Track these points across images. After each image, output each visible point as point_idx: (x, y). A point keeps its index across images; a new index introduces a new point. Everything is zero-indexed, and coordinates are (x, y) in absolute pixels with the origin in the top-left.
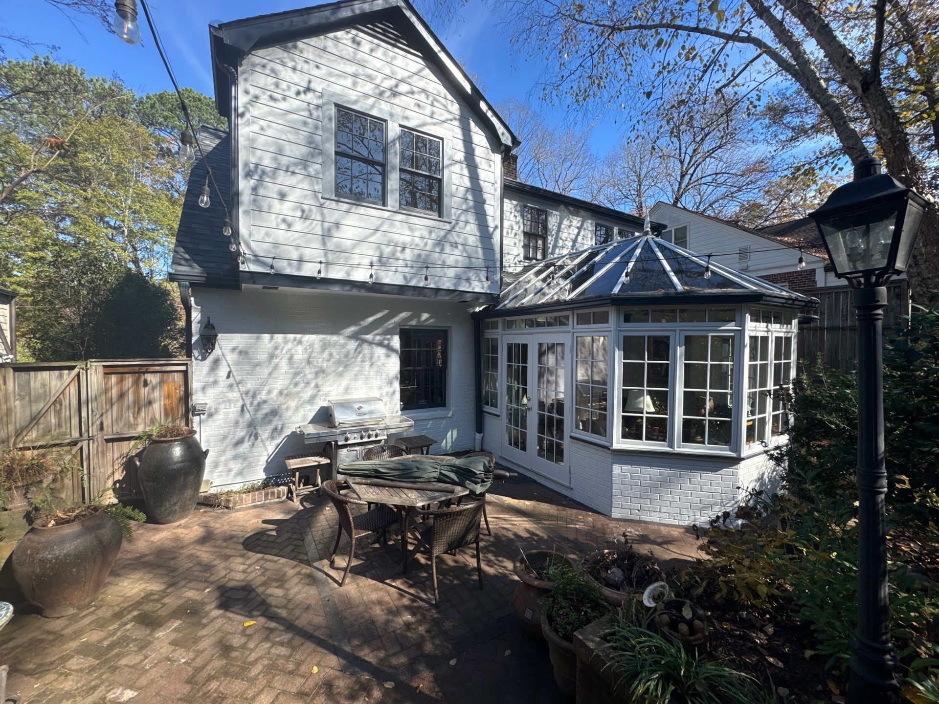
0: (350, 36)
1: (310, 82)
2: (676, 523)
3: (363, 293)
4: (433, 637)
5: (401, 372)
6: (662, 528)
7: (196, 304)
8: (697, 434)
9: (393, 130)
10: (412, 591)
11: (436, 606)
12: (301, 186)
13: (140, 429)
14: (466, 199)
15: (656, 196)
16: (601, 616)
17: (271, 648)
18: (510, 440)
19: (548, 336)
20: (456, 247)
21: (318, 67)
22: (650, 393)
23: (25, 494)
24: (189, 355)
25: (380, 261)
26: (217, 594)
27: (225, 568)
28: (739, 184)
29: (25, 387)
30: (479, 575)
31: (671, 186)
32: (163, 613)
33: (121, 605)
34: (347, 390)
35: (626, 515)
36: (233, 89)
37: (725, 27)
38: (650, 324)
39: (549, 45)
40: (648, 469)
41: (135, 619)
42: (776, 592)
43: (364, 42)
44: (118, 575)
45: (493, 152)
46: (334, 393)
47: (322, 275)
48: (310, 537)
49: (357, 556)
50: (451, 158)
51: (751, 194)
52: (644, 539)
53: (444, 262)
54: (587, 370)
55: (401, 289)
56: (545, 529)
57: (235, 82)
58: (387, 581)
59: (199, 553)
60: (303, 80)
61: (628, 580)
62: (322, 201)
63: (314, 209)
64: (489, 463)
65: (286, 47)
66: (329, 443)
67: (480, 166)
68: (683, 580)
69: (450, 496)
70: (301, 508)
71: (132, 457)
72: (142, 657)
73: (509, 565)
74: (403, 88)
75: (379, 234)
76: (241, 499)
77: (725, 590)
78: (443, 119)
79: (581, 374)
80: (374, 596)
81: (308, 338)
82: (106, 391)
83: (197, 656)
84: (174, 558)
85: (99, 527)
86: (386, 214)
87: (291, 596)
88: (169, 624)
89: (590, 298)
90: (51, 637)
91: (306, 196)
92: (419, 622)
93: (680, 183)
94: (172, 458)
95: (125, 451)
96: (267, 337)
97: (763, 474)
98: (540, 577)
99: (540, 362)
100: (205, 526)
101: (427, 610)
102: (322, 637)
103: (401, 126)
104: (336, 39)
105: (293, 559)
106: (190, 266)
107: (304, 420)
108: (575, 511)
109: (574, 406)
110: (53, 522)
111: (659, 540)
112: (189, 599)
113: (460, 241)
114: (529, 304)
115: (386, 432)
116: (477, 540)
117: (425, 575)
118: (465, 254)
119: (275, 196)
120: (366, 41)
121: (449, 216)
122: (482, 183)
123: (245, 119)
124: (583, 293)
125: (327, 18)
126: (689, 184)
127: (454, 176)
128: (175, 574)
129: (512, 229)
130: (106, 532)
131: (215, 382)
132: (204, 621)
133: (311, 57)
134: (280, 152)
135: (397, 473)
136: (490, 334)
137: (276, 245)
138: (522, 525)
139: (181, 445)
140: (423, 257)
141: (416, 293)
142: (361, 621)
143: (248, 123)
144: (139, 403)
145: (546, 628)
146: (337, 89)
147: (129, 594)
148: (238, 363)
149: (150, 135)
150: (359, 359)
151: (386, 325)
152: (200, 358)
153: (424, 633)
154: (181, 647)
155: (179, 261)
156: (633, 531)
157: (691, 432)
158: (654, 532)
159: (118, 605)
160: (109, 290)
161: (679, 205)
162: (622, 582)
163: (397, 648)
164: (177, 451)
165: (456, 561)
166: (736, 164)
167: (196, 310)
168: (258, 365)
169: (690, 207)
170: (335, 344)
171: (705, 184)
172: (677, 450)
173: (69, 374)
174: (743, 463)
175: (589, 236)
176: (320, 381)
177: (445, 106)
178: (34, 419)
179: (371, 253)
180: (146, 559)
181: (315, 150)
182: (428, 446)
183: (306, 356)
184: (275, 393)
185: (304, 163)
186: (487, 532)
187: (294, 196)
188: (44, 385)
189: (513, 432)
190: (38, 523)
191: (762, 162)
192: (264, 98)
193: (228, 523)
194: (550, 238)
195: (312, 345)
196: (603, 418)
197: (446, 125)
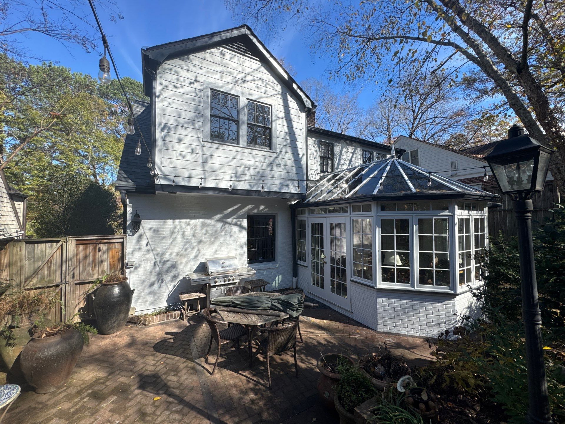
0: (219, 51)
1: (196, 77)
2: (418, 335)
3: (226, 195)
4: (268, 409)
5: (248, 241)
6: (409, 338)
7: (130, 203)
8: (428, 279)
9: (243, 101)
10: (255, 379)
11: (270, 389)
12: (190, 135)
13: (95, 277)
14: (286, 139)
15: (399, 131)
16: (372, 397)
17: (170, 414)
18: (314, 281)
19: (335, 219)
20: (280, 166)
21: (201, 69)
22: (398, 253)
23: (29, 318)
24: (125, 233)
25: (236, 176)
26: (138, 379)
27: (143, 363)
28: (449, 123)
29: (32, 253)
30: (296, 369)
31: (408, 125)
32: (106, 391)
33: (82, 386)
34: (216, 252)
35: (387, 330)
36: (154, 83)
37: (435, 37)
38: (397, 212)
39: (333, 49)
40: (399, 301)
41: (90, 395)
42: (480, 383)
43: (226, 54)
44: (80, 367)
45: (301, 111)
46: (208, 254)
47: (203, 185)
48: (193, 343)
49: (221, 356)
50: (276, 116)
51: (457, 129)
52: (398, 345)
53: (273, 175)
54: (360, 238)
55: (248, 192)
56: (337, 338)
57: (155, 79)
58: (240, 372)
59: (127, 353)
60: (192, 76)
61: (388, 373)
62: (203, 143)
63: (198, 147)
64: (301, 298)
65: (184, 59)
66: (206, 285)
67: (293, 120)
68: (421, 374)
69: (278, 319)
70: (188, 325)
71: (90, 294)
72: (93, 420)
73: (314, 362)
74: (249, 78)
75: (235, 160)
76: (153, 319)
77: (448, 381)
78: (271, 94)
79: (356, 240)
80: (232, 382)
81: (193, 222)
82: (77, 254)
83: (126, 419)
84: (113, 357)
85: (71, 337)
86: (239, 149)
87: (182, 381)
88: (109, 398)
89: (360, 197)
90: (40, 406)
91: (193, 140)
92: (260, 399)
93: (413, 124)
94: (113, 295)
95: (86, 290)
96: (170, 222)
97: (471, 304)
98: (333, 371)
99: (331, 234)
100: (131, 336)
101: (264, 391)
102: (201, 408)
103: (247, 99)
104: (212, 53)
105: (183, 357)
106: (127, 181)
107: (190, 271)
108: (354, 327)
109: (352, 261)
110: (44, 335)
111: (408, 346)
112: (121, 383)
113: (283, 163)
114: (323, 200)
115: (239, 278)
116: (294, 346)
117: (263, 368)
118: (285, 171)
119: (176, 141)
120: (228, 53)
121: (276, 149)
122: (294, 129)
123: (160, 99)
124: (356, 193)
125: (206, 42)
126: (418, 124)
127: (278, 126)
128: (113, 366)
129: (313, 155)
130: (74, 341)
131: (140, 249)
132: (130, 397)
133: (197, 63)
134: (179, 116)
135: (245, 304)
136: (301, 217)
137: (175, 168)
138: (321, 336)
139: (119, 286)
140: (261, 173)
141: (257, 194)
142: (224, 398)
143: (162, 101)
144: (95, 262)
145: (337, 404)
146: (212, 80)
147: (86, 379)
148: (152, 237)
149: (105, 104)
150: (223, 234)
151: (239, 212)
152: (131, 234)
153: (262, 406)
154: (116, 413)
155: (121, 179)
156: (390, 340)
157: (425, 278)
158: (404, 341)
159: (80, 386)
160: (80, 194)
161: (413, 137)
162: (384, 375)
163: (247, 416)
164: (116, 290)
165: (282, 359)
166: (447, 111)
167: (130, 206)
168: (164, 238)
169: (420, 138)
170: (208, 225)
171: (428, 123)
172: (416, 289)
173: (56, 245)
174: (458, 297)
175: (359, 157)
176: (200, 246)
177: (273, 87)
178: (36, 271)
179: (230, 172)
180: (97, 357)
181: (199, 114)
182: (264, 286)
183: (192, 232)
184: (174, 254)
185: (192, 122)
186: (300, 341)
187: (186, 140)
188: (42, 252)
189: (316, 277)
190: (36, 335)
191: (462, 110)
192: (171, 87)
193: (145, 334)
194: (335, 159)
195: (196, 226)
196: (370, 269)
197: (274, 98)
